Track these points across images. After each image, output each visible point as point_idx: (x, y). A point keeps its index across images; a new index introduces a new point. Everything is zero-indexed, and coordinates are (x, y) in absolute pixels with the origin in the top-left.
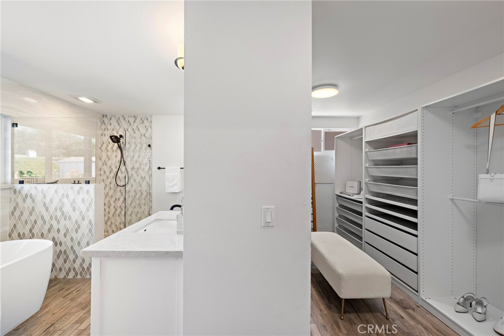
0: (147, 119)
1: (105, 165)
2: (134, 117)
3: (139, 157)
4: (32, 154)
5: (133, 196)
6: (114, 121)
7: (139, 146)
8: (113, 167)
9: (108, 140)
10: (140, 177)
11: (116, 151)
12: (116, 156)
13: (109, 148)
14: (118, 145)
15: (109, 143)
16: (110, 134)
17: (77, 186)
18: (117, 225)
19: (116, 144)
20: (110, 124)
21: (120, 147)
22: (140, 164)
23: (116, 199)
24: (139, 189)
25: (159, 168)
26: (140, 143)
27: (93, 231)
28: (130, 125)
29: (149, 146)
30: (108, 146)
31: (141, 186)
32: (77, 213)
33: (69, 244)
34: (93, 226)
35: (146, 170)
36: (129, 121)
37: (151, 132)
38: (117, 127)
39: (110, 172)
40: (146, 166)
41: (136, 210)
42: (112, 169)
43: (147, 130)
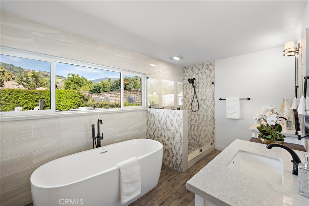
0: (211, 64)
1: (185, 98)
2: (202, 64)
3: (206, 91)
4: (155, 94)
5: (202, 118)
6: (190, 70)
7: (206, 84)
8: (190, 99)
9: (186, 82)
10: (206, 106)
11: (191, 89)
12: (191, 92)
13: (187, 87)
14: (193, 84)
15: (187, 84)
16: (188, 78)
17: (173, 111)
18: (192, 136)
19: (191, 84)
20: (188, 72)
21: (193, 86)
22: (207, 97)
23: (191, 119)
24: (206, 114)
25: (221, 99)
26: (206, 82)
27: (182, 141)
28: (200, 70)
29: (213, 83)
30: (186, 86)
31: (207, 112)
32: (174, 128)
33: (170, 146)
34: (182, 138)
35: (211, 101)
36: (199, 68)
37: (214, 73)
38: (192, 73)
39: (188, 102)
40: (211, 98)
41: (204, 128)
42: (189, 100)
43: (211, 72)
